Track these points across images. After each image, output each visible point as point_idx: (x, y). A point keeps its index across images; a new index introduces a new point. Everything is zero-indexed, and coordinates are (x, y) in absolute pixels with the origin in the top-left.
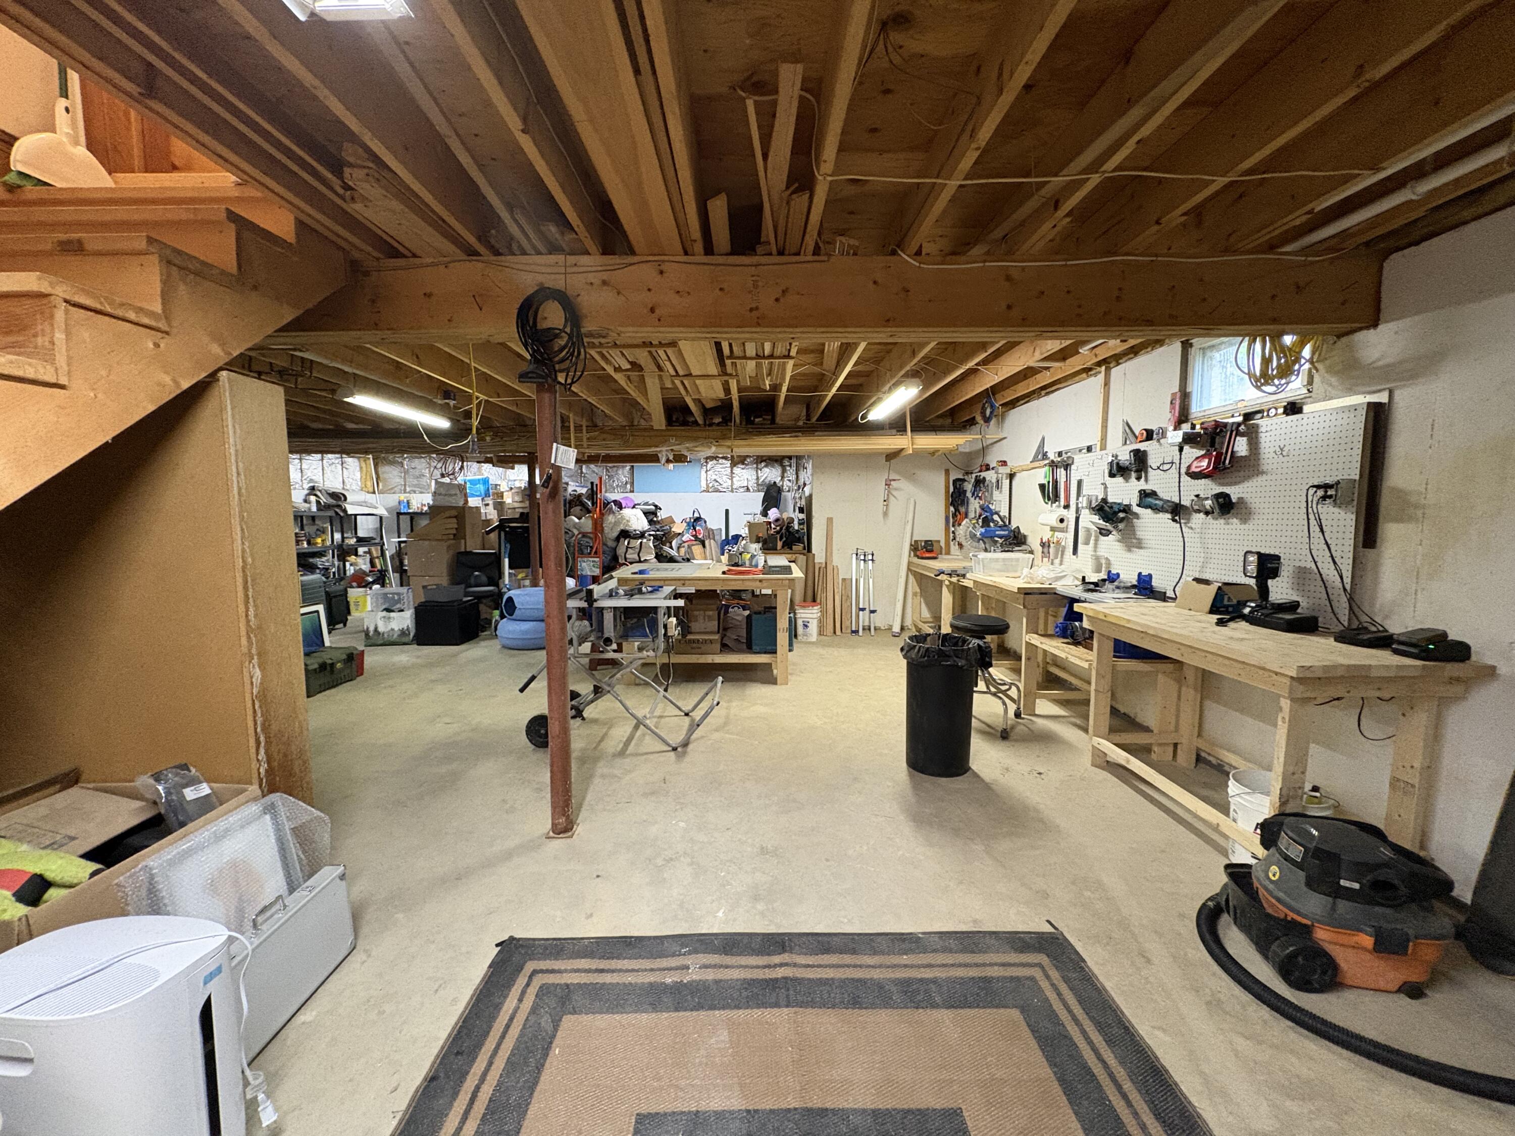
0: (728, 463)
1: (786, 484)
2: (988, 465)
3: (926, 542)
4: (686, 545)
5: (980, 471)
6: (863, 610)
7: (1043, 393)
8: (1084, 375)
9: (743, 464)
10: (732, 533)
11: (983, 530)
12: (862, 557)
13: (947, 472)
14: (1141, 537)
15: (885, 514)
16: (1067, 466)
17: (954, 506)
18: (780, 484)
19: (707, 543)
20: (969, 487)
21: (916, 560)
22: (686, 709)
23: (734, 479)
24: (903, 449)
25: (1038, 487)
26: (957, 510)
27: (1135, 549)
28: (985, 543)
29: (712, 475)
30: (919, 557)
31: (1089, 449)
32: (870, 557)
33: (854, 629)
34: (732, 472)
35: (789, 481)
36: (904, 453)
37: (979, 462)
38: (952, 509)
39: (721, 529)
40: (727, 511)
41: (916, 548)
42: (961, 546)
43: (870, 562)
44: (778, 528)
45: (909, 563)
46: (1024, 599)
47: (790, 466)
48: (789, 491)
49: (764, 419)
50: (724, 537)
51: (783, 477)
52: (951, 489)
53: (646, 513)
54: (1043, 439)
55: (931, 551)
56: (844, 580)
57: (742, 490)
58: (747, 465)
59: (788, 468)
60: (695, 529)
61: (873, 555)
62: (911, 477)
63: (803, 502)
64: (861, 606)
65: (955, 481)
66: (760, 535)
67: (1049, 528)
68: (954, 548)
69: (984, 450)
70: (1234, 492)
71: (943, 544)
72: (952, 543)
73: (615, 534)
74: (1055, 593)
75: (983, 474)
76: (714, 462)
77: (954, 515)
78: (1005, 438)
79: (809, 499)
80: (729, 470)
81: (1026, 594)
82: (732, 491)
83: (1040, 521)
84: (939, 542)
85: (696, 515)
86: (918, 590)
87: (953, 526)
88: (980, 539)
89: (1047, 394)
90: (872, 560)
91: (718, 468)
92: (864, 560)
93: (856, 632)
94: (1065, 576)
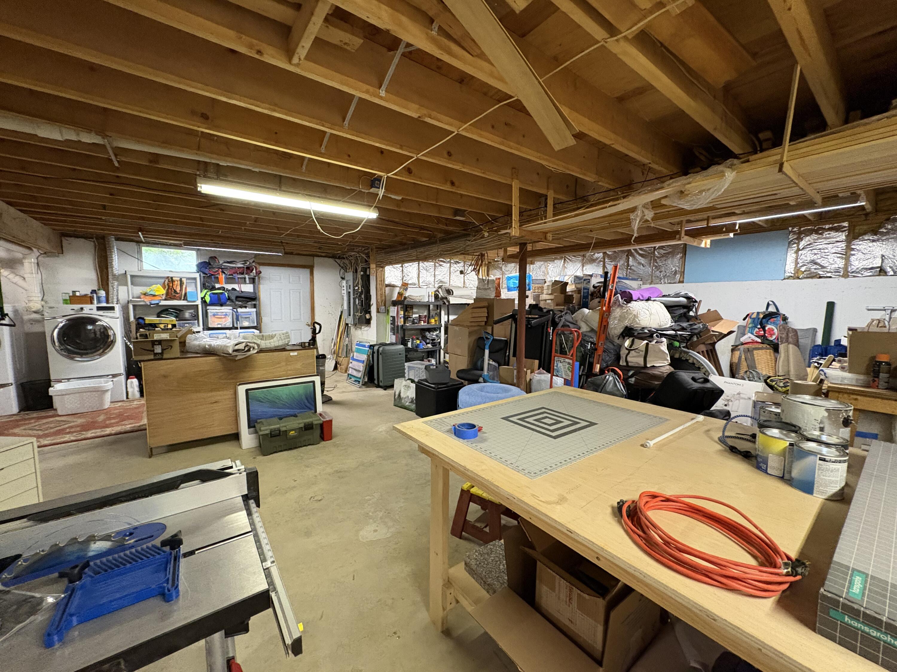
0: (842, 236)
4: (741, 348)
9: (875, 232)
10: (835, 337)
19: (782, 347)
23: (852, 258)
29: (806, 256)
34: (849, 248)
39: (815, 330)
40: (831, 306)
50: (819, 342)
53: (670, 308)
58: (883, 234)
60: (763, 328)
73: (619, 330)
76: (814, 236)
80: (843, 245)
82: (847, 275)
85: (772, 309)
91: (821, 243)
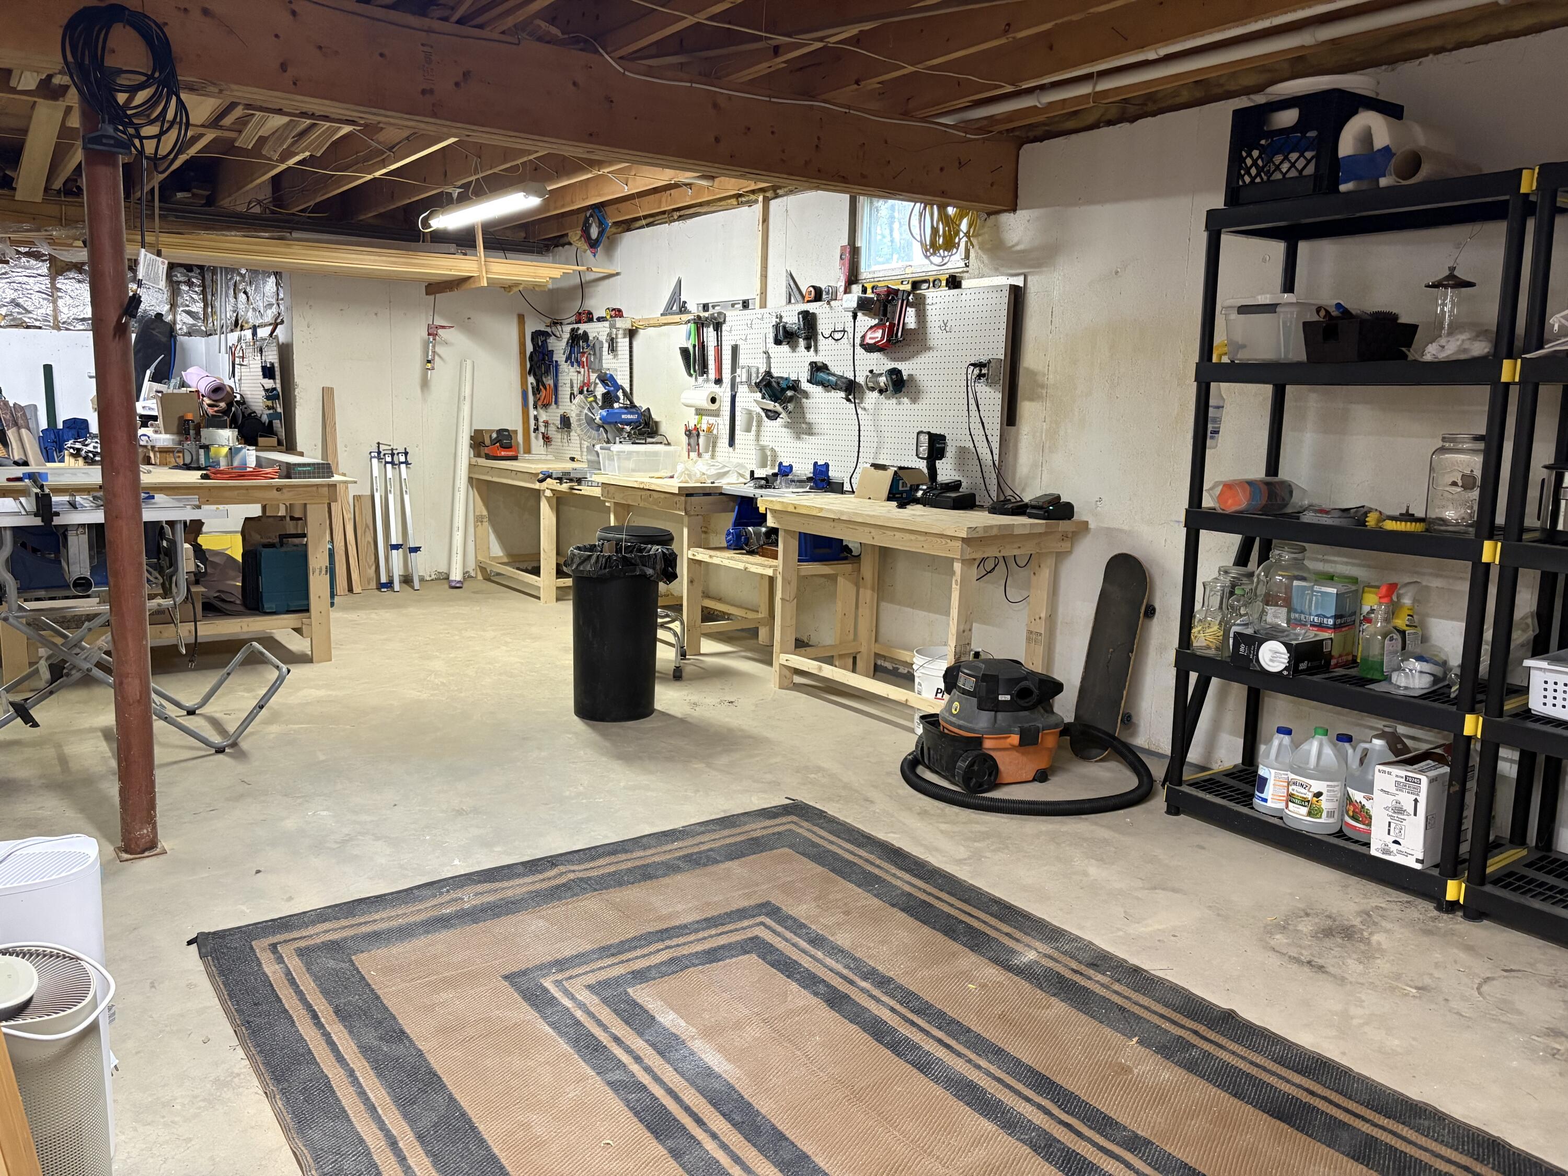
0: (44, 268)
1: (182, 321)
2: (590, 313)
3: (499, 432)
5: (578, 322)
6: (396, 547)
7: (676, 215)
10: (63, 414)
11: (604, 413)
12: (389, 459)
13: (521, 319)
14: (811, 421)
15: (425, 384)
16: (718, 327)
17: (535, 376)
18: (169, 318)
19: (11, 435)
20: (559, 347)
21: (482, 461)
22: (189, 703)
23: (60, 303)
24: (470, 277)
25: (679, 351)
26: (539, 381)
27: (804, 436)
28: (606, 432)
29: (4, 291)
30: (488, 457)
31: (745, 305)
32: (402, 459)
33: (384, 579)
34: (54, 287)
35: (189, 313)
36: (471, 285)
37: (576, 306)
38: (531, 379)
39: (37, 408)
40: (48, 370)
41: (478, 442)
42: (547, 439)
43: (403, 466)
44: (223, 405)
45: (471, 467)
46: (686, 503)
47: (190, 284)
48: (189, 334)
49: (194, 195)
50: (44, 424)
51: (173, 306)
52: (530, 348)
54: (680, 282)
55: (508, 447)
56: (357, 498)
57: (80, 326)
59: (184, 288)
61: (406, 454)
62: (467, 326)
63: (272, 357)
64: (394, 542)
65: (536, 335)
66: (190, 416)
67: (693, 410)
68: (537, 443)
69: (583, 288)
70: (906, 368)
71: (520, 438)
72: (533, 435)
74: (721, 494)
75: (583, 327)
77: (536, 391)
78: (618, 274)
79: (285, 352)
80: (47, 281)
81: (687, 495)
82: (57, 327)
83: (683, 401)
84: (516, 432)
86: (485, 513)
87: (535, 407)
88: (599, 426)
89: (681, 218)
90: (406, 463)
92: (392, 463)
93: (389, 585)
94: (728, 472)
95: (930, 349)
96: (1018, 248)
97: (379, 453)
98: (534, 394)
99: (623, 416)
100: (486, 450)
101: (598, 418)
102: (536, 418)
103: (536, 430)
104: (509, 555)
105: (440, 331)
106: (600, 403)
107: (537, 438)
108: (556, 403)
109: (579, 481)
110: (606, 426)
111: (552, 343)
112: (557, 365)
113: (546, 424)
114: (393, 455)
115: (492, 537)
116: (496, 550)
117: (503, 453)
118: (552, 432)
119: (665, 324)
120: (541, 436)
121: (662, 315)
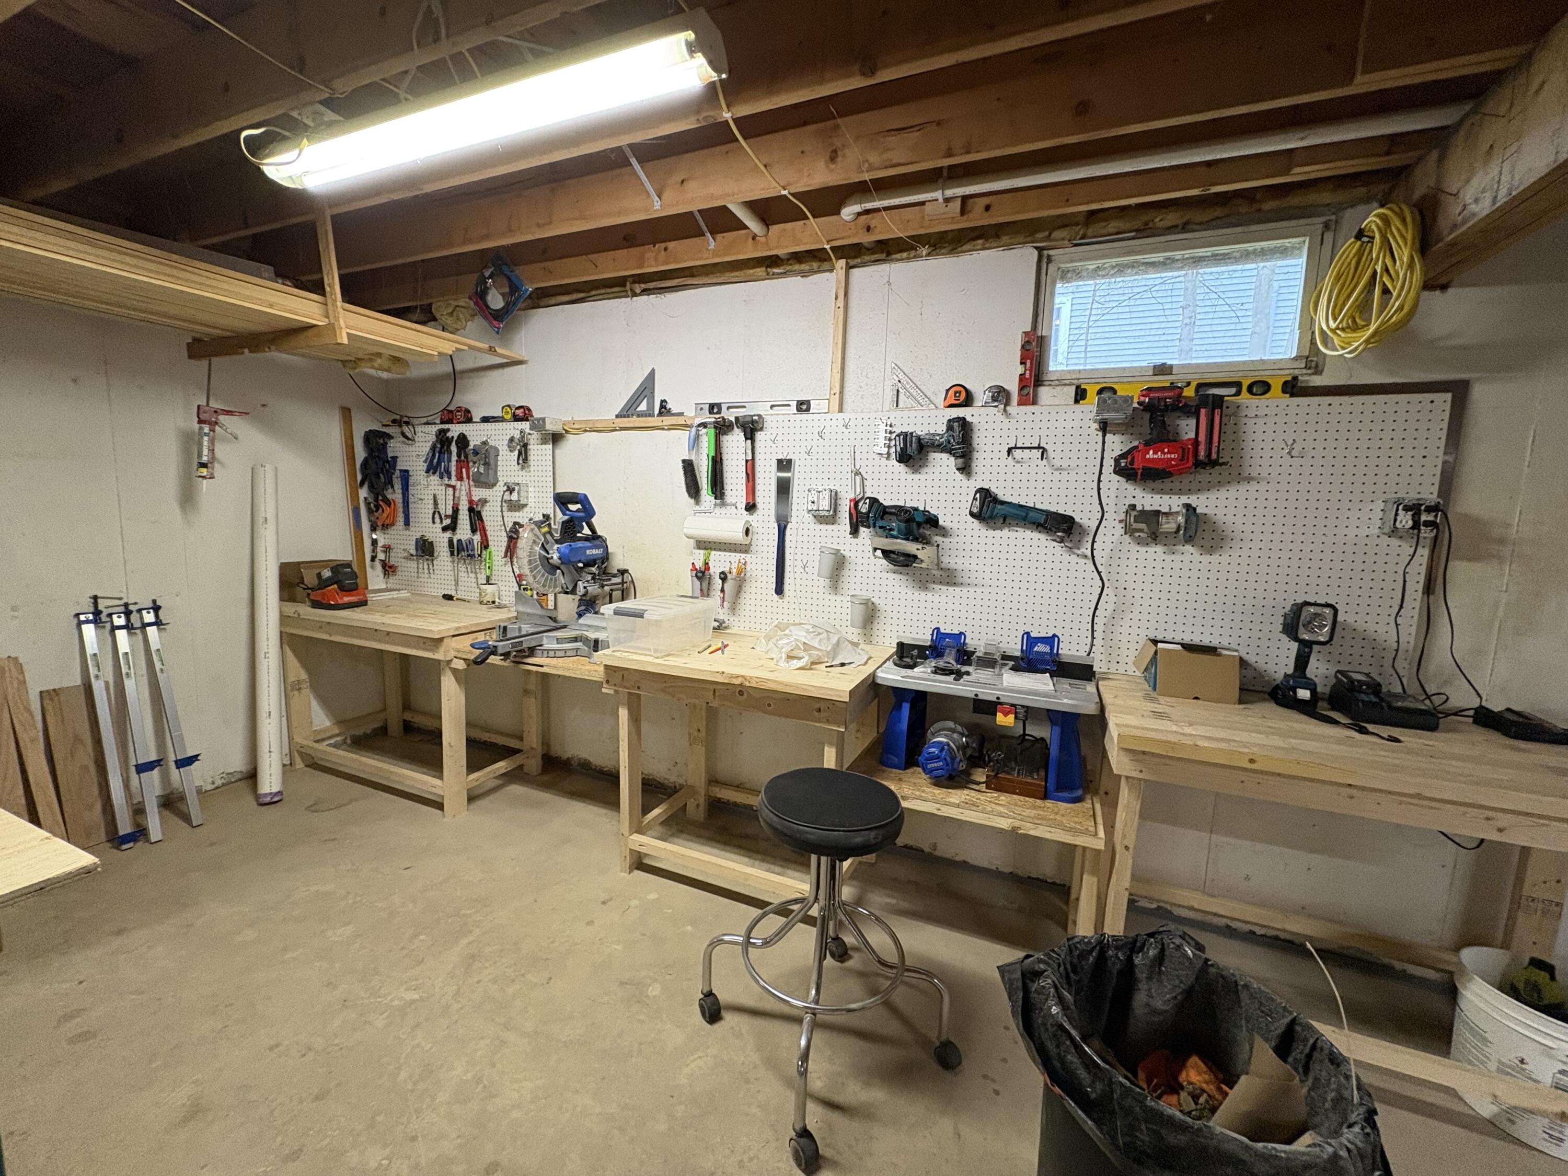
2: (468, 411)
3: (337, 568)
5: (450, 421)
6: (146, 767)
7: (638, 288)
8: (760, 271)
11: (563, 548)
12: (119, 621)
13: (346, 413)
16: (751, 433)
17: (372, 488)
20: (413, 454)
24: (315, 326)
25: (681, 464)
26: (377, 495)
30: (316, 605)
31: (803, 406)
32: (149, 617)
37: (443, 401)
38: (364, 493)
42: (388, 569)
43: (152, 630)
45: (284, 619)
52: (360, 454)
55: (354, 588)
56: (52, 693)
61: (156, 609)
62: (260, 415)
64: (143, 758)
65: (368, 437)
67: (692, 542)
69: (456, 378)
72: (371, 565)
75: (455, 430)
77: (373, 508)
78: (523, 362)
87: (372, 528)
88: (556, 567)
89: (646, 292)
90: (158, 623)
92: (128, 627)
93: (140, 833)
95: (1249, 479)
96: (1452, 343)
97: (97, 613)
98: (370, 511)
99: (588, 552)
100: (315, 596)
101: (556, 556)
102: (374, 543)
103: (373, 559)
104: (340, 722)
105: (222, 418)
106: (557, 535)
107: (372, 567)
108: (407, 523)
109: (532, 651)
110: (562, 567)
111: (395, 447)
112: (405, 475)
113: (387, 549)
114: (128, 613)
115: (315, 705)
116: (321, 720)
117: (346, 599)
118: (396, 559)
119: (622, 429)
120: (378, 564)
121: (617, 416)
